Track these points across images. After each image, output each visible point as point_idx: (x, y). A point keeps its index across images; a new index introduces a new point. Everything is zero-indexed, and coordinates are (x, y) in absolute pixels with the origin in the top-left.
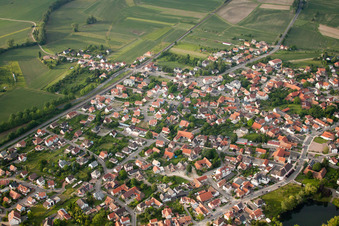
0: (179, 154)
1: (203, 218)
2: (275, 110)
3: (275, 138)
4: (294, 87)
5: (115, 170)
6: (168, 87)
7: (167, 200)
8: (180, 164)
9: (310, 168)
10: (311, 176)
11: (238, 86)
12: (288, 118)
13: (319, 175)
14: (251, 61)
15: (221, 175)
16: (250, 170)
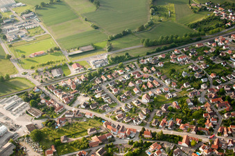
5: (218, 87)
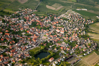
0: (5, 40)
1: (12, 57)
2: (33, 28)
3: (33, 35)
4: (39, 21)
6: (2, 21)
7: (2, 52)
8: (5, 43)
9: (42, 43)
10: (43, 45)
11: (23, 21)
12: (37, 30)
13: (45, 45)
14: (27, 14)
15: (18, 45)
16: (26, 44)
